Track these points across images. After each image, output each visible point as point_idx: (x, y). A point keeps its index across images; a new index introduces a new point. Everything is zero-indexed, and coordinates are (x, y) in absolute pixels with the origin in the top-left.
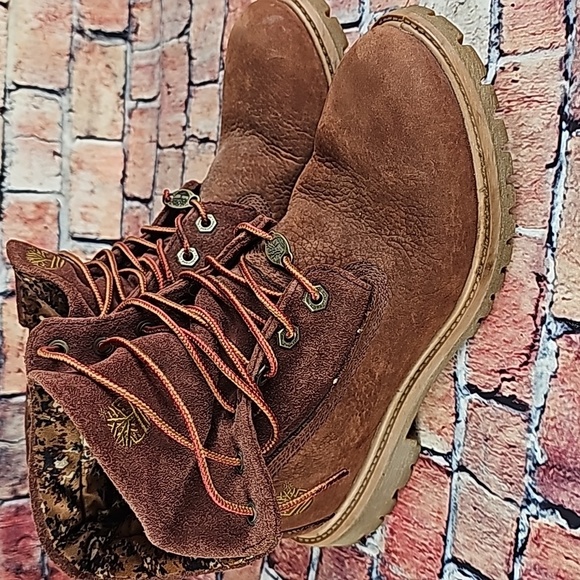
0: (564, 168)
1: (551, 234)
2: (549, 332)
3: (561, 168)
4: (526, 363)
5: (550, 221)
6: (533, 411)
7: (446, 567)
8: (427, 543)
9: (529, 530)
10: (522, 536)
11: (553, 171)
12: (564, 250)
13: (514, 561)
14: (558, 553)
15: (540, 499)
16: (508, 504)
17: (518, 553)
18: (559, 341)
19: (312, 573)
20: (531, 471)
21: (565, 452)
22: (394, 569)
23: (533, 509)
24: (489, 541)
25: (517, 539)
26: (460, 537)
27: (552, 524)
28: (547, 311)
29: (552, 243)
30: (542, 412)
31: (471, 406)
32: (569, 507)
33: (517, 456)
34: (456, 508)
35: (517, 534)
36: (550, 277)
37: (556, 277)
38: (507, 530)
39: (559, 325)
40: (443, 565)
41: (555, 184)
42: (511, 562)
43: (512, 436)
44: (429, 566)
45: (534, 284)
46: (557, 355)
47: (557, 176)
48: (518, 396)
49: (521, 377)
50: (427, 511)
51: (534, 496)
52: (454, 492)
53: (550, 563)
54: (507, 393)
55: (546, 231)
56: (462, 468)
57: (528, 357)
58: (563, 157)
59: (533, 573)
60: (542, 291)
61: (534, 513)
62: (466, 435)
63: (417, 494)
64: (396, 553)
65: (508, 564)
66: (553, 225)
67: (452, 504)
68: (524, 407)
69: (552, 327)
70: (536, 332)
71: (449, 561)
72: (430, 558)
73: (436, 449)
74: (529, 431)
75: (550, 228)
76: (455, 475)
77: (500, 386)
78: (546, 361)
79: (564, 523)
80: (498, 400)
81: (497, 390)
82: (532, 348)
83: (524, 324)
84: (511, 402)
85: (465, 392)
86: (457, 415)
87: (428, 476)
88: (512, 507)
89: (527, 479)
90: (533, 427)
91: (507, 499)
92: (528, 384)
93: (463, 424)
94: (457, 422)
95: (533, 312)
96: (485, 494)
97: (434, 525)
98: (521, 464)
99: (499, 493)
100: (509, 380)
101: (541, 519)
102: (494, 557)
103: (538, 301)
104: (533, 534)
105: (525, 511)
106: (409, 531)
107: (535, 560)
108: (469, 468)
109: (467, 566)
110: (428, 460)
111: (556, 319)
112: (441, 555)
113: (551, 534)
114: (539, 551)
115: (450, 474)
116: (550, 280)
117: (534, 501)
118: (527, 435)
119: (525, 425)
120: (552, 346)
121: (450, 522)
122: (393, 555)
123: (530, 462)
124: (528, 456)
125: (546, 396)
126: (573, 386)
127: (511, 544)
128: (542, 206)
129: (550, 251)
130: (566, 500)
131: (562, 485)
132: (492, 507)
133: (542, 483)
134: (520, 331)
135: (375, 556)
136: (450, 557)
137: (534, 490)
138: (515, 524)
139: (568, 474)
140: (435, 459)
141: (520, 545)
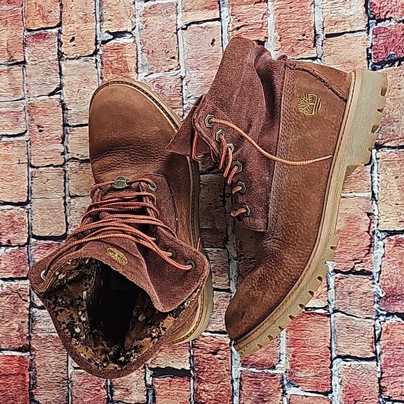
0: (376, 165)
1: (373, 194)
2: (379, 237)
3: (374, 165)
4: (368, 253)
5: (372, 188)
6: (375, 274)
7: (334, 362)
8: (319, 354)
9: (382, 328)
10: (377, 332)
11: (370, 166)
12: (383, 200)
13: (376, 345)
14: (399, 334)
15: (385, 313)
16: (367, 320)
17: (377, 340)
18: (384, 241)
19: (236, 398)
20: (378, 302)
21: (395, 288)
22: (299, 374)
23: (382, 318)
24: (360, 340)
25: (375, 335)
26: (341, 344)
27: (394, 322)
28: (376, 228)
29: (375, 198)
30: (380, 274)
31: (337, 280)
32: (401, 312)
33: (369, 297)
34: (335, 331)
35: (375, 332)
36: (376, 213)
37: (379, 213)
38: (369, 332)
39: (383, 233)
40: (332, 361)
41: (371, 172)
42: (374, 346)
43: (365, 288)
44: (322, 365)
45: (366, 217)
46: (384, 247)
47: (372, 169)
48: (366, 269)
49: (367, 260)
50: (317, 338)
51: (381, 312)
52: (332, 324)
53: (396, 339)
54: (359, 269)
55: (371, 193)
56: (335, 311)
57: (369, 250)
58: (374, 160)
59: (387, 347)
60: (371, 220)
61: (383, 320)
62: (336, 295)
63: (308, 332)
64: (298, 366)
65: (372, 348)
66: (374, 190)
67: (333, 330)
68: (370, 273)
69: (379, 235)
70: (371, 239)
71: (335, 358)
72: (322, 361)
73: (316, 306)
74: (374, 284)
75: (373, 192)
76: (332, 316)
77: (354, 267)
78: (379, 250)
79: (400, 319)
80: (354, 274)
81: (352, 269)
82: (370, 246)
83: (363, 236)
84: (363, 272)
85: (332, 274)
86: (328, 286)
87: (314, 321)
88: (370, 321)
89: (376, 306)
90: (375, 282)
91: (366, 318)
92: (371, 263)
93: (333, 290)
94: (328, 289)
95: (367, 230)
96: (353, 320)
97: (322, 344)
98: (371, 299)
99: (362, 316)
100: (359, 263)
101: (387, 322)
102: (364, 347)
103: (370, 224)
104: (384, 329)
105: (378, 321)
106: (305, 352)
107: (387, 341)
108: (340, 310)
109: (348, 356)
110: (313, 313)
111: (381, 231)
112: (329, 357)
113: (394, 327)
114: (389, 336)
115: (329, 316)
116: (376, 214)
117: (382, 314)
118: (373, 286)
119: (371, 282)
120: (381, 243)
121: (333, 339)
122: (297, 368)
123: (376, 298)
124: (375, 295)
125: (381, 266)
126: (394, 259)
127: (372, 338)
128: (366, 182)
129: (374, 202)
130: (399, 309)
131: (396, 303)
132: (358, 324)
133: (384, 305)
134: (362, 240)
135: (283, 372)
136: (336, 356)
137: (381, 310)
138: (373, 328)
139: (398, 298)
140: (317, 311)
141: (377, 337)
